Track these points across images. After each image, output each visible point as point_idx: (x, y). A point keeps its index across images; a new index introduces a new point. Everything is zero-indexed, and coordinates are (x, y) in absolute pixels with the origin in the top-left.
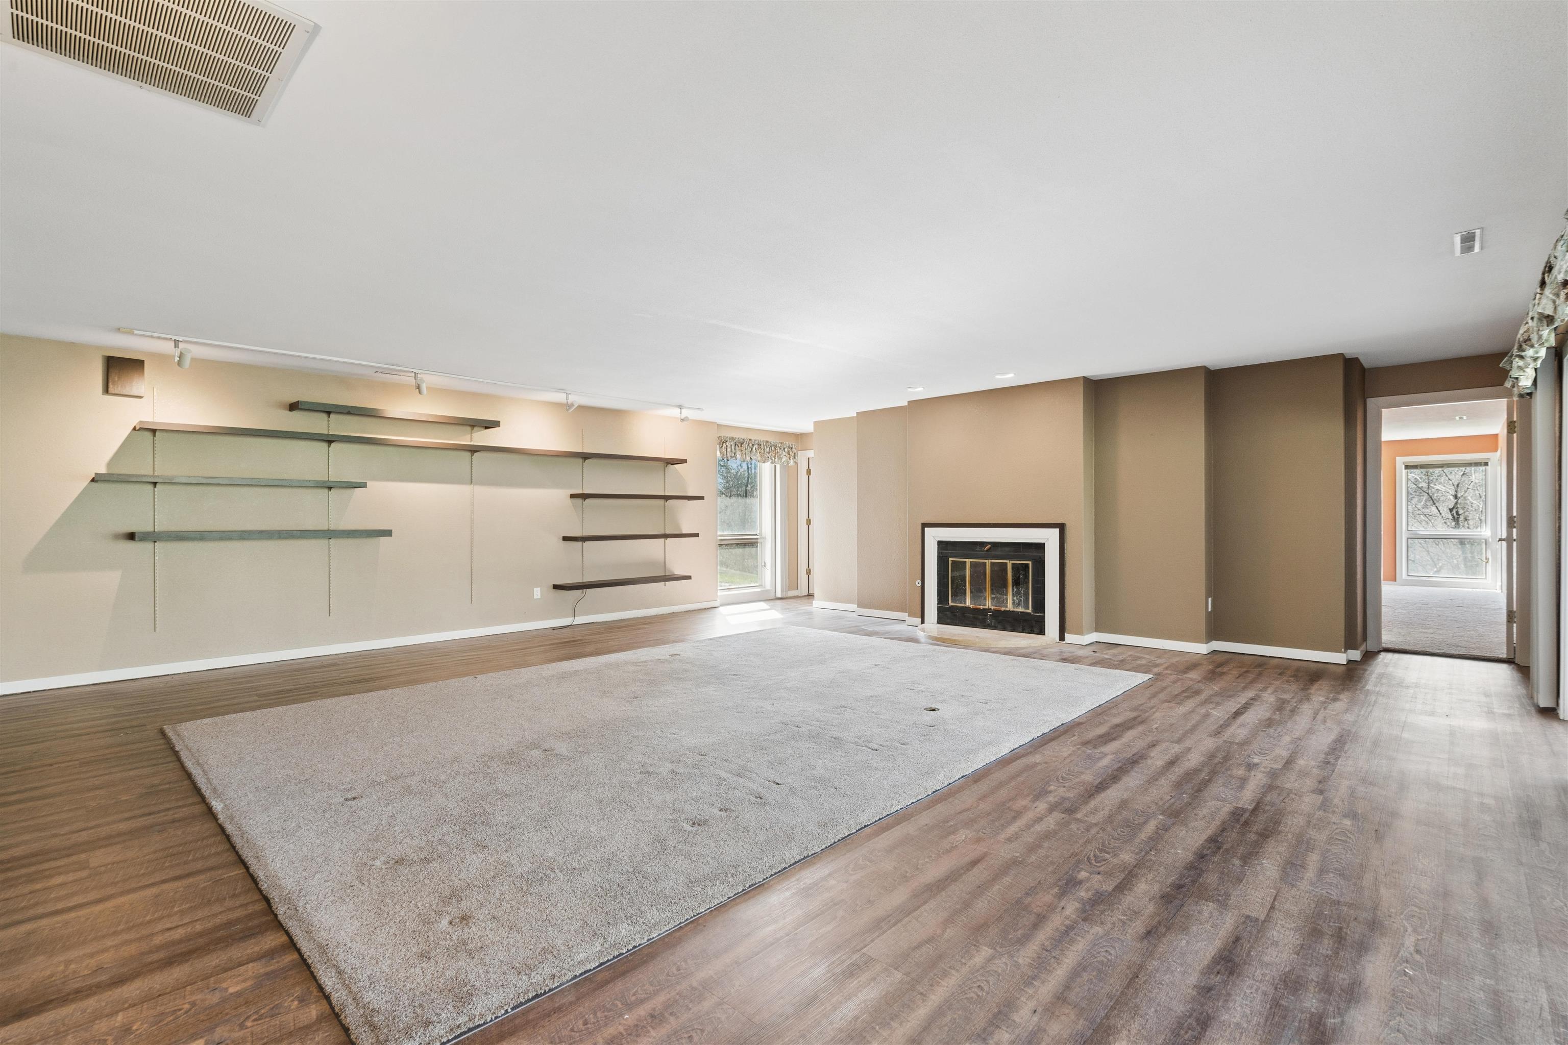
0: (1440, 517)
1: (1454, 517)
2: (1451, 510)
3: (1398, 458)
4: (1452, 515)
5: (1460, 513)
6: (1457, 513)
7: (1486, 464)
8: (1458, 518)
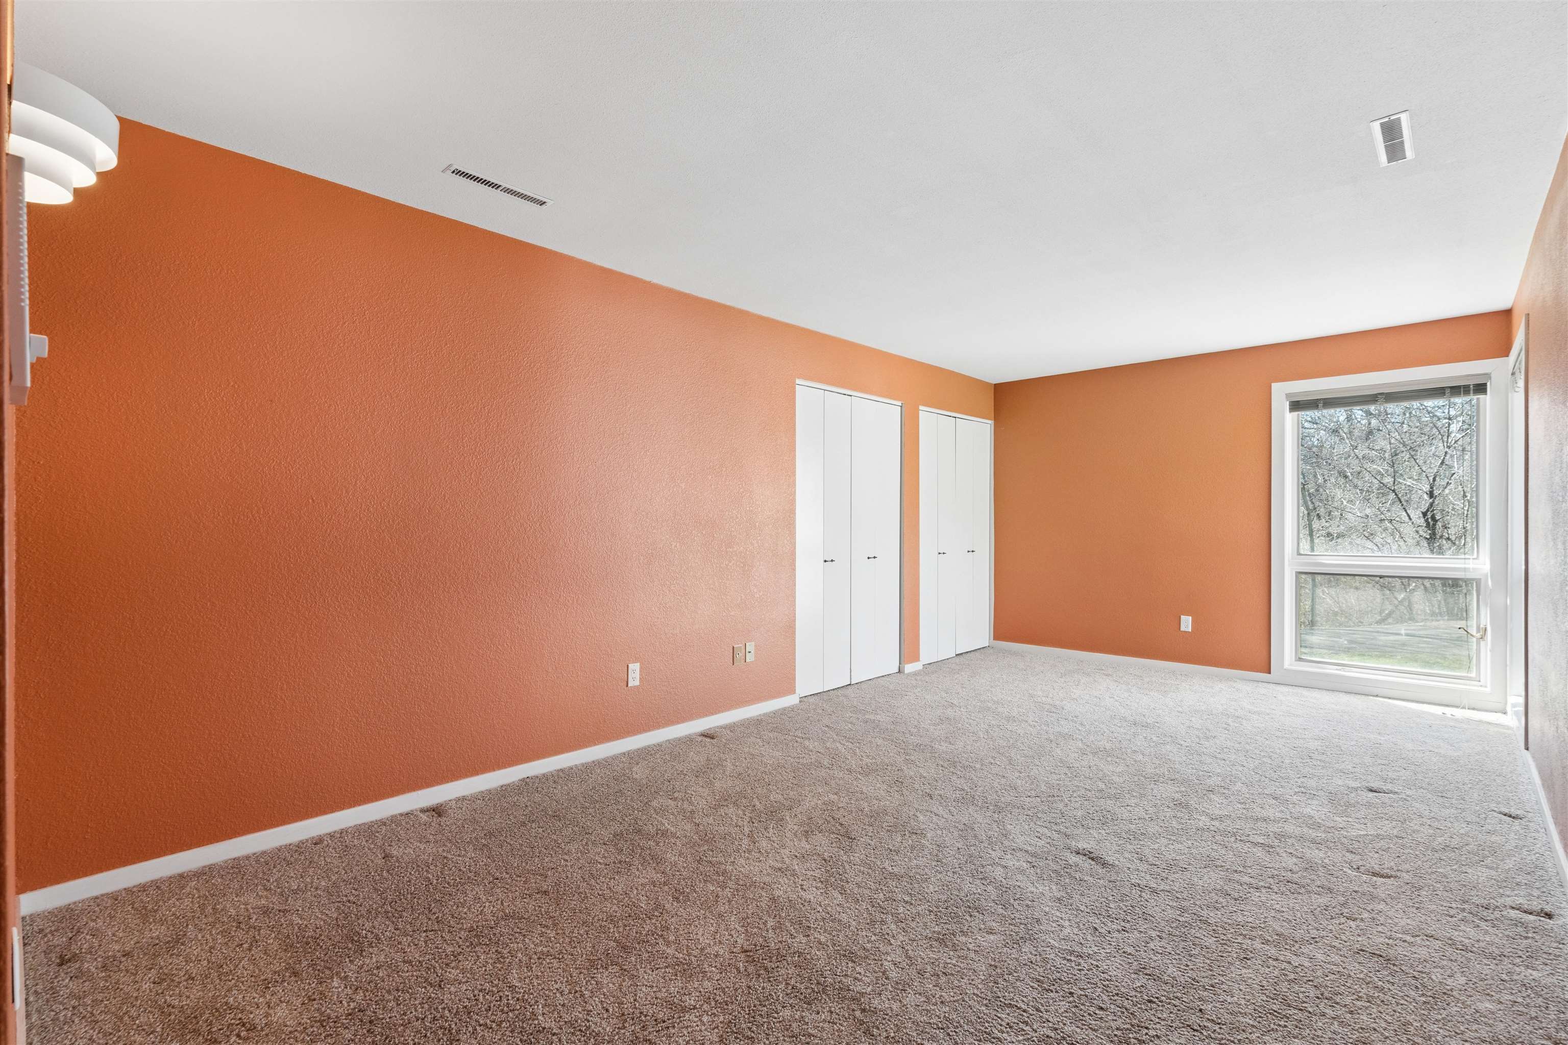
0: (1410, 523)
1: (1428, 524)
2: (1425, 514)
3: (1275, 386)
4: (1427, 521)
5: (1437, 518)
6: (1433, 518)
7: (1481, 388)
8: (1434, 525)
